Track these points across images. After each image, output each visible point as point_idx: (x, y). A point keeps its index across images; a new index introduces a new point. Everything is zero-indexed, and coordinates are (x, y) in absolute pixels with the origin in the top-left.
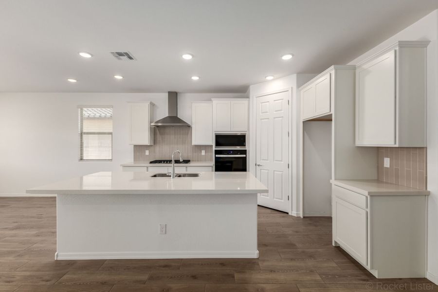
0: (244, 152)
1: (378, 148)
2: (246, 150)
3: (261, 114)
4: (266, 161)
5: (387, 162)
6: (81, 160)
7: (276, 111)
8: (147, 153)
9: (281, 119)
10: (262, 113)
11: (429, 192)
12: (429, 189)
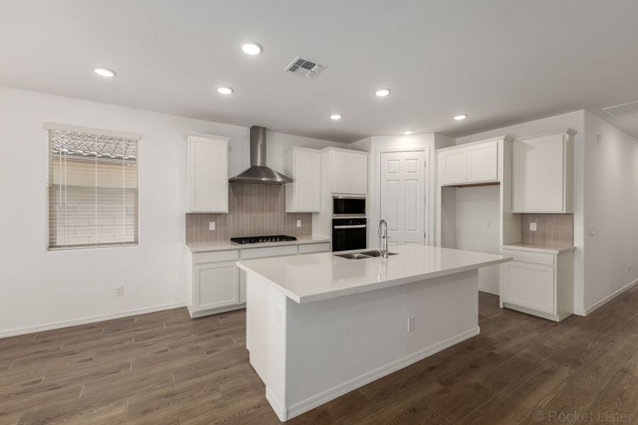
0: (363, 221)
1: (522, 214)
2: (365, 219)
3: (387, 174)
4: (395, 231)
5: (533, 227)
6: (50, 247)
7: (408, 172)
8: (212, 226)
9: (414, 182)
10: (389, 173)
11: (576, 247)
12: (575, 246)
